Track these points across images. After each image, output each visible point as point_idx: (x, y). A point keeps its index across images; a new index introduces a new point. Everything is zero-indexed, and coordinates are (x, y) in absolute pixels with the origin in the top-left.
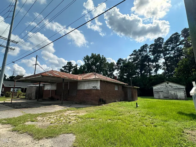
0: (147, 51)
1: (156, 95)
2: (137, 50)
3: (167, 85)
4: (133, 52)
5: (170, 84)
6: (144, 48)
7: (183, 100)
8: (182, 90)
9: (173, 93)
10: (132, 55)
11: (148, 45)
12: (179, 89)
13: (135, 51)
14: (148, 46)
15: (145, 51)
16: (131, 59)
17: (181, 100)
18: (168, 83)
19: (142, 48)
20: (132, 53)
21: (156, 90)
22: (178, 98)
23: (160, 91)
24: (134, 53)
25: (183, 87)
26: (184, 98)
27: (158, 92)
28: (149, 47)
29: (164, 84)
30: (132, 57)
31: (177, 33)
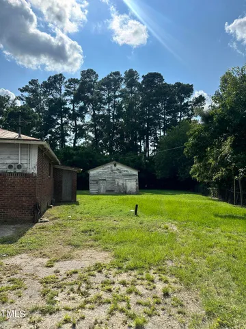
0: (60, 91)
1: (92, 188)
2: (40, 83)
3: (114, 168)
4: (30, 83)
5: (119, 166)
6: (55, 82)
7: (133, 194)
8: (134, 177)
9: (121, 182)
10: (25, 89)
11: (64, 78)
12: (130, 175)
13: (33, 82)
14: (65, 81)
15: (56, 88)
16: (22, 100)
17: (130, 194)
18: (115, 165)
19: (52, 80)
20: (27, 86)
21: (94, 176)
22: (127, 191)
23: (100, 180)
24: (31, 86)
25: (136, 172)
26: (134, 190)
27: (97, 182)
28: (66, 83)
29: (109, 166)
30: (26, 94)
31: (117, 73)
